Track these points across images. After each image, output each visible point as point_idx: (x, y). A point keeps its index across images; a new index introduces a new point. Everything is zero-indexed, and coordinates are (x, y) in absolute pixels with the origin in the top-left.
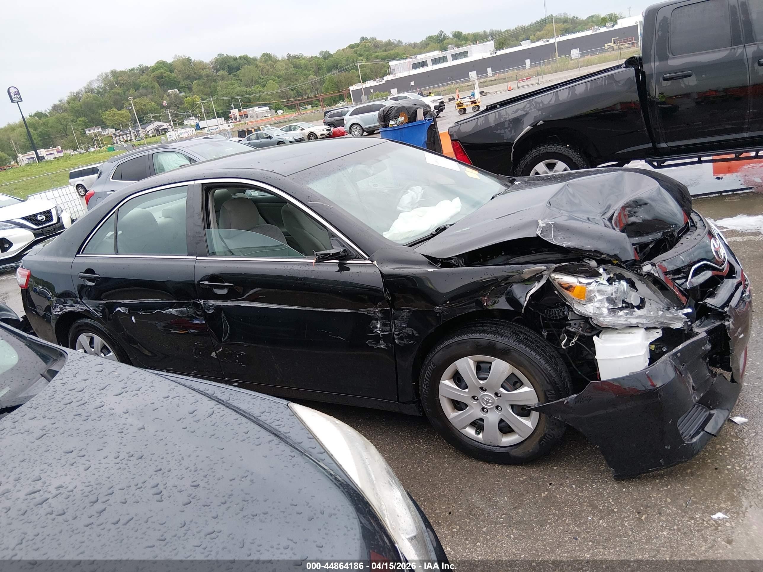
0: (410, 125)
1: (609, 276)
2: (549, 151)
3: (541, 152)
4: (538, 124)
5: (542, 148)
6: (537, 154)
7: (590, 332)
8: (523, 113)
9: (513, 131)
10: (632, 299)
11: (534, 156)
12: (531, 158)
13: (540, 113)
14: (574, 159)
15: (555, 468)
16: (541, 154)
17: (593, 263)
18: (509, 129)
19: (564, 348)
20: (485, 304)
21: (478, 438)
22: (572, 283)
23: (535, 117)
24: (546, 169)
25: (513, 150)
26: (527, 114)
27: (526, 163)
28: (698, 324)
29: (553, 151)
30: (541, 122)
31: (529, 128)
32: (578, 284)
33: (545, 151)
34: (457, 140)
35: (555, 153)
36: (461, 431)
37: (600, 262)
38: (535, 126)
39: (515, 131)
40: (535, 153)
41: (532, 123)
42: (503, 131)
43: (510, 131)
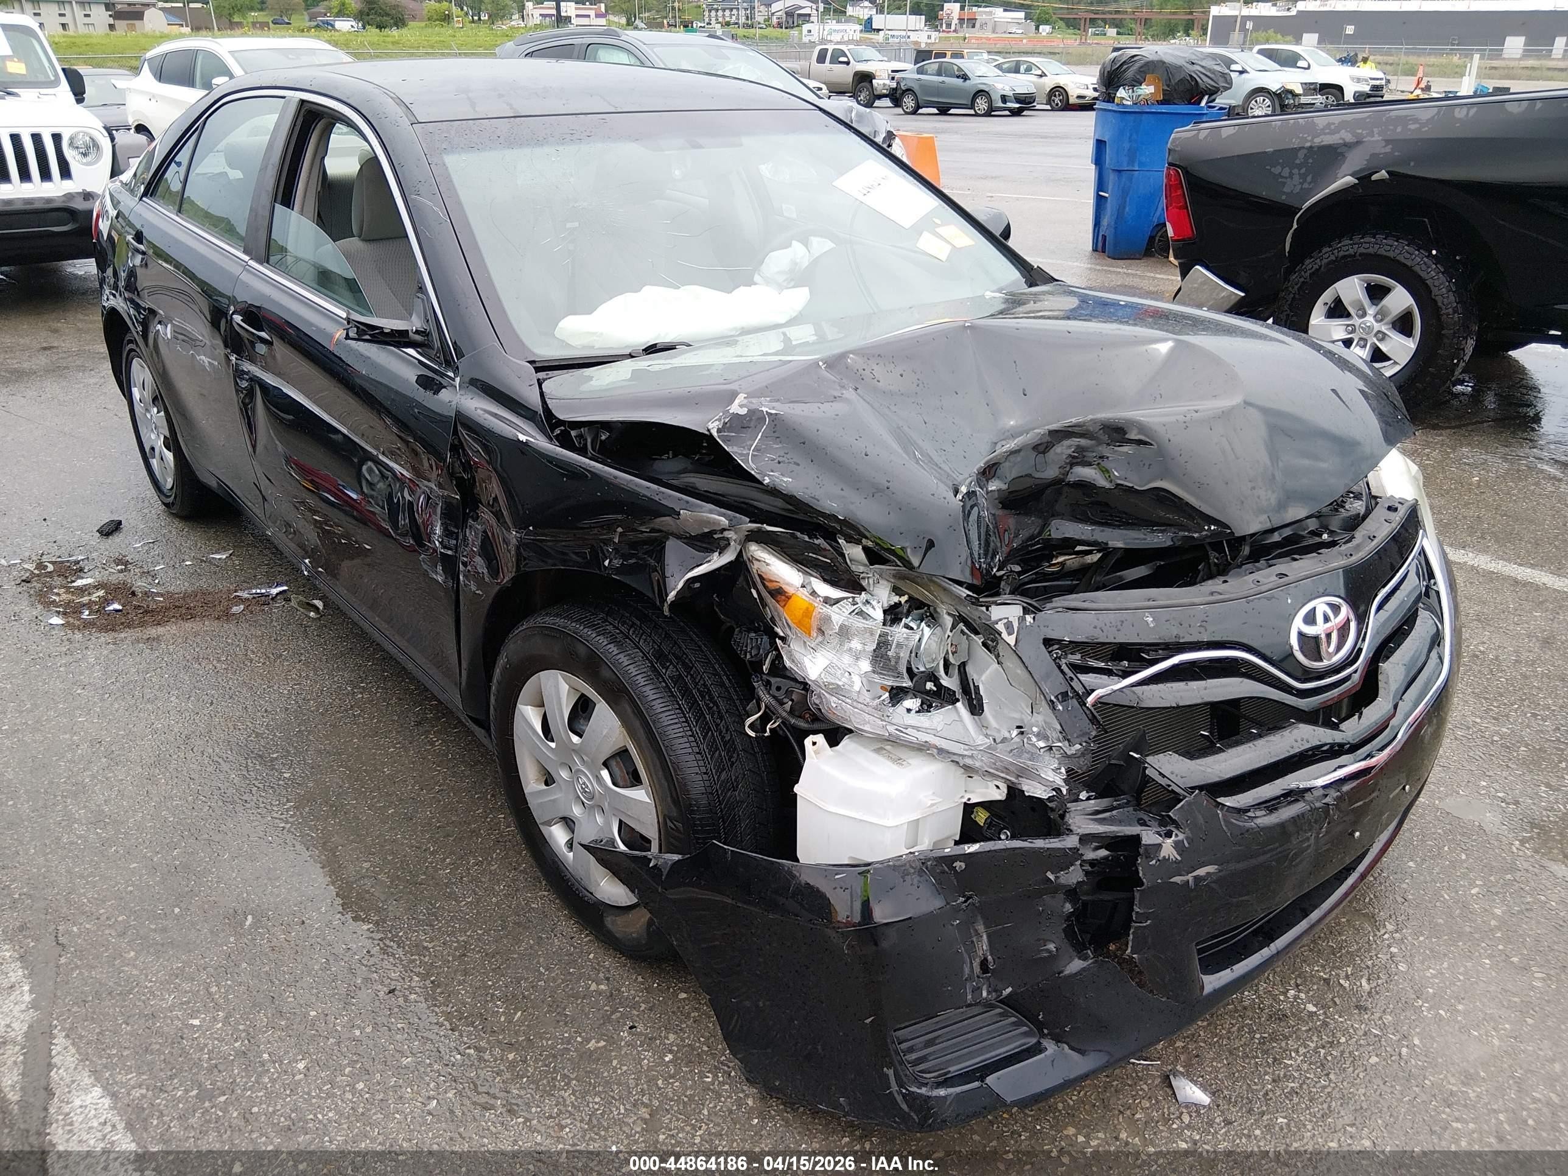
0: (1164, 109)
1: (896, 599)
2: (1382, 252)
3: (1362, 250)
4: (1374, 177)
5: (1367, 239)
6: (1351, 251)
7: (807, 722)
8: (1349, 138)
9: (1309, 179)
10: (983, 678)
11: (1342, 254)
12: (1333, 258)
13: (1388, 149)
14: (1435, 291)
15: (683, 995)
16: (1360, 255)
17: (854, 552)
18: (1303, 171)
19: (752, 734)
20: (606, 563)
21: (566, 857)
22: (788, 584)
23: (1373, 155)
24: (1362, 295)
25: (1295, 226)
26: (1358, 143)
27: (1316, 267)
28: (1090, 810)
29: (1391, 254)
30: (1383, 174)
31: (1349, 180)
32: (804, 594)
33: (1371, 251)
34: (1178, 166)
35: (1394, 261)
36: (542, 828)
37: (874, 557)
38: (1364, 179)
39: (1314, 181)
40: (1347, 247)
41: (1361, 170)
42: (1286, 172)
43: (1303, 177)
